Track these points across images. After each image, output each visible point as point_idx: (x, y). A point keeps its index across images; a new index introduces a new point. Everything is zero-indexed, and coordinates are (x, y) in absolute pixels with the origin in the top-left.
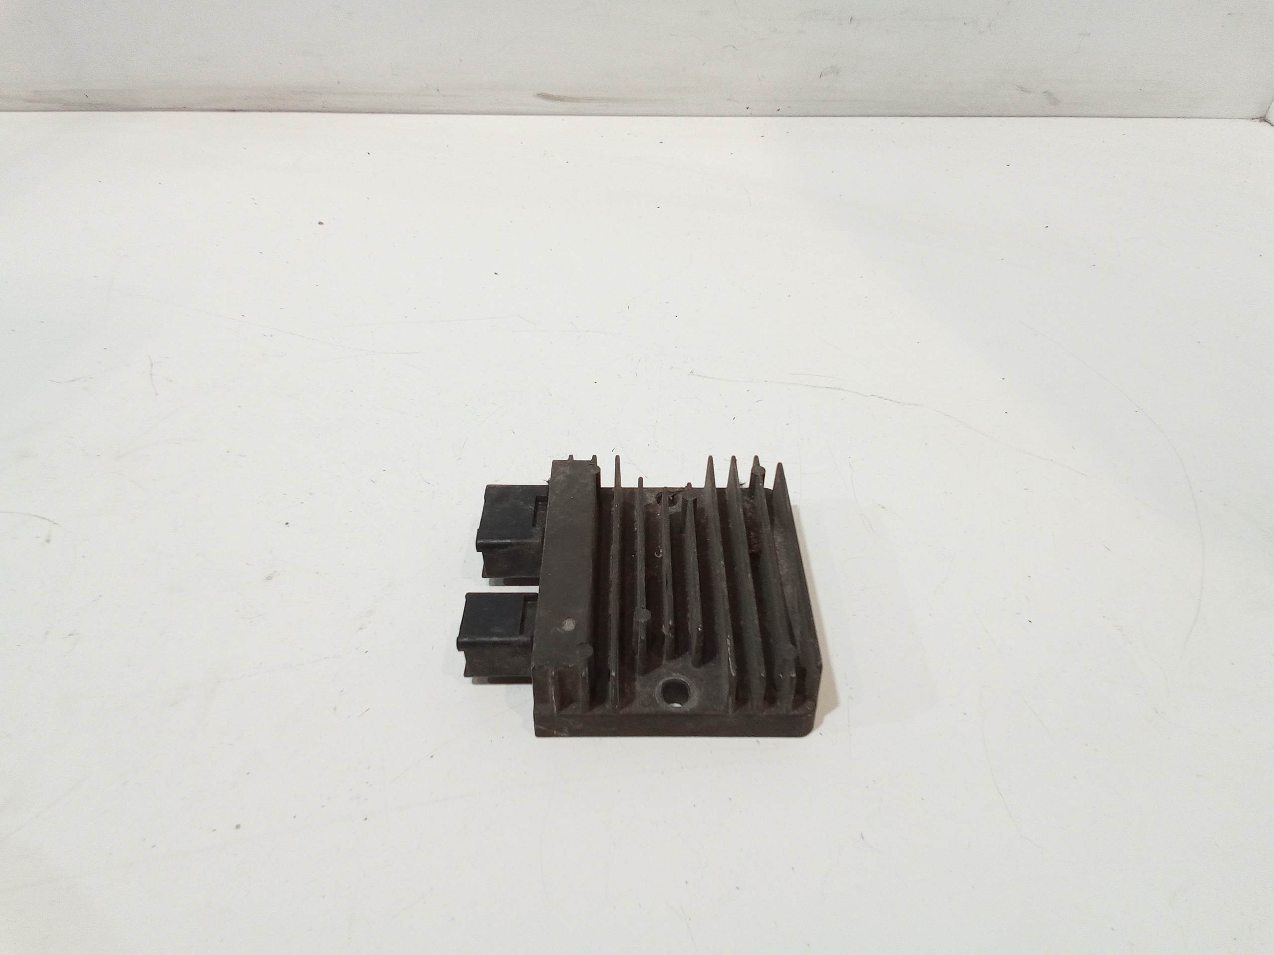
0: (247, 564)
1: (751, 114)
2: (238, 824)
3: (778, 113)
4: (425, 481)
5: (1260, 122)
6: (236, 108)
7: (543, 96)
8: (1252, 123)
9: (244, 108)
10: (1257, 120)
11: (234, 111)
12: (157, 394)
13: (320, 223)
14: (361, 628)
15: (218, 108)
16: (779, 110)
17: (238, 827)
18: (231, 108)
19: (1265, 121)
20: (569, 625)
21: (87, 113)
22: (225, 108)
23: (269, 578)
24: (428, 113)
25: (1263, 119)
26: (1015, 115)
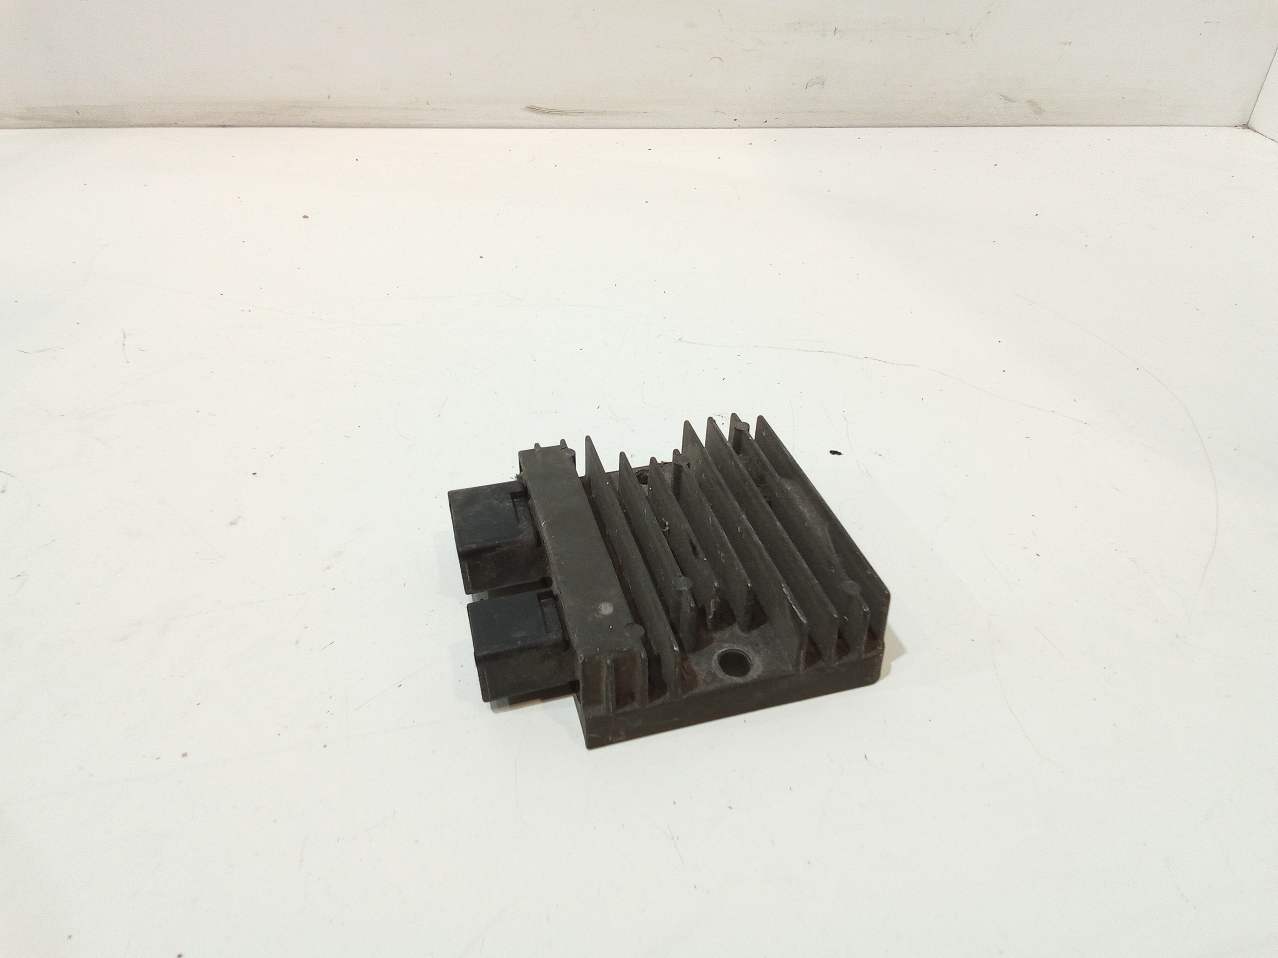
0: (211, 510)
1: (737, 124)
2: (184, 752)
3: (765, 125)
4: (402, 436)
5: (1243, 128)
6: (226, 124)
7: (532, 109)
8: (1236, 129)
9: (234, 123)
10: (1240, 127)
11: (224, 126)
12: (128, 362)
13: (305, 217)
14: (328, 568)
15: (209, 124)
16: (766, 122)
17: (184, 755)
18: (223, 124)
19: (1249, 128)
20: (606, 609)
21: (78, 129)
22: (216, 123)
23: (233, 523)
24: (418, 128)
25: (1246, 126)
26: (1000, 124)
